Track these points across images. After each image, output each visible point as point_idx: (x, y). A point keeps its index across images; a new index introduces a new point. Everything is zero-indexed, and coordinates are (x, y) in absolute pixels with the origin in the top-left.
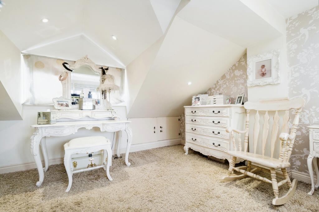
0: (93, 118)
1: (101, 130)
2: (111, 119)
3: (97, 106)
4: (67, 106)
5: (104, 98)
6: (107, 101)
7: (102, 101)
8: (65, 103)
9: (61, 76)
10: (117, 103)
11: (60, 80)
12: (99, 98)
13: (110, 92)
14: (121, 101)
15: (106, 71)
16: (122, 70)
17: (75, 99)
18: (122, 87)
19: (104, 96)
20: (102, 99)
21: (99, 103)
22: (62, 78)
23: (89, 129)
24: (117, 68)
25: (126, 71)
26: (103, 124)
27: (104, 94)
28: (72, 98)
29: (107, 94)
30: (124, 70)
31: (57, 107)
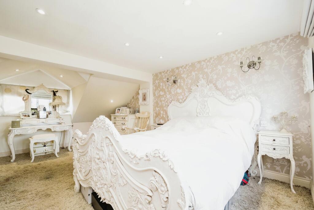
0: (46, 123)
1: (52, 130)
2: (60, 124)
3: (49, 116)
4: (29, 116)
5: (54, 110)
6: (56, 112)
7: (53, 112)
8: (27, 115)
9: (24, 98)
10: (64, 113)
11: (23, 100)
12: (51, 110)
13: (58, 107)
14: (67, 112)
15: (56, 93)
16: (68, 91)
17: (33, 111)
18: (68, 103)
19: (54, 109)
20: (53, 111)
21: (51, 113)
22: (24, 99)
23: (44, 130)
24: (64, 90)
25: (71, 91)
26: (54, 127)
27: (54, 108)
28: (32, 111)
29: (57, 108)
30: (70, 91)
31: (22, 117)
